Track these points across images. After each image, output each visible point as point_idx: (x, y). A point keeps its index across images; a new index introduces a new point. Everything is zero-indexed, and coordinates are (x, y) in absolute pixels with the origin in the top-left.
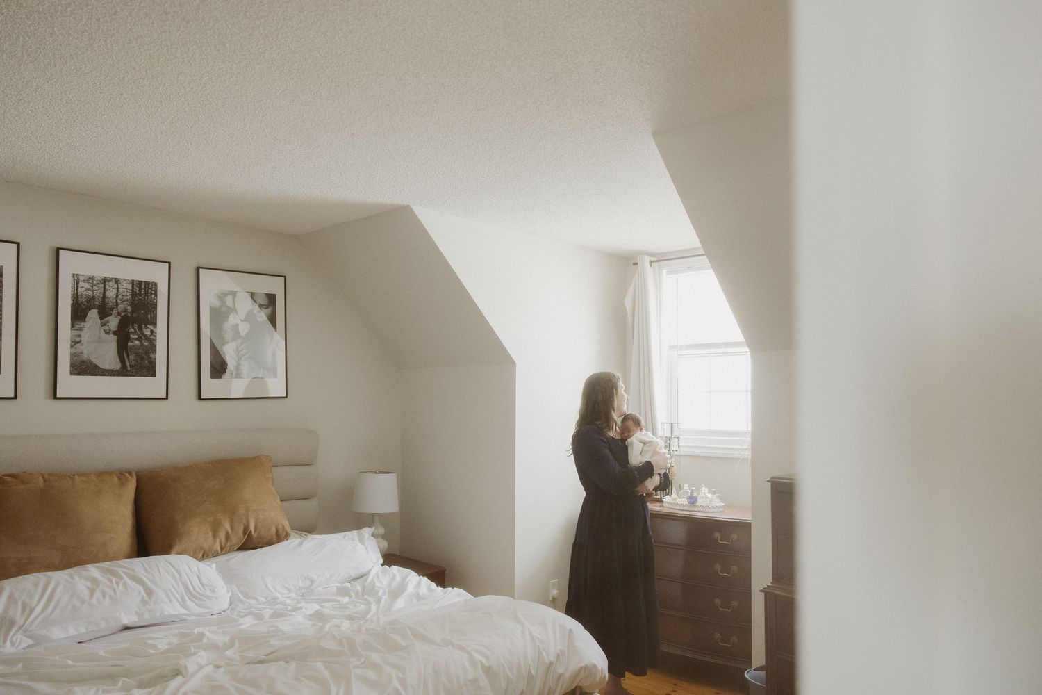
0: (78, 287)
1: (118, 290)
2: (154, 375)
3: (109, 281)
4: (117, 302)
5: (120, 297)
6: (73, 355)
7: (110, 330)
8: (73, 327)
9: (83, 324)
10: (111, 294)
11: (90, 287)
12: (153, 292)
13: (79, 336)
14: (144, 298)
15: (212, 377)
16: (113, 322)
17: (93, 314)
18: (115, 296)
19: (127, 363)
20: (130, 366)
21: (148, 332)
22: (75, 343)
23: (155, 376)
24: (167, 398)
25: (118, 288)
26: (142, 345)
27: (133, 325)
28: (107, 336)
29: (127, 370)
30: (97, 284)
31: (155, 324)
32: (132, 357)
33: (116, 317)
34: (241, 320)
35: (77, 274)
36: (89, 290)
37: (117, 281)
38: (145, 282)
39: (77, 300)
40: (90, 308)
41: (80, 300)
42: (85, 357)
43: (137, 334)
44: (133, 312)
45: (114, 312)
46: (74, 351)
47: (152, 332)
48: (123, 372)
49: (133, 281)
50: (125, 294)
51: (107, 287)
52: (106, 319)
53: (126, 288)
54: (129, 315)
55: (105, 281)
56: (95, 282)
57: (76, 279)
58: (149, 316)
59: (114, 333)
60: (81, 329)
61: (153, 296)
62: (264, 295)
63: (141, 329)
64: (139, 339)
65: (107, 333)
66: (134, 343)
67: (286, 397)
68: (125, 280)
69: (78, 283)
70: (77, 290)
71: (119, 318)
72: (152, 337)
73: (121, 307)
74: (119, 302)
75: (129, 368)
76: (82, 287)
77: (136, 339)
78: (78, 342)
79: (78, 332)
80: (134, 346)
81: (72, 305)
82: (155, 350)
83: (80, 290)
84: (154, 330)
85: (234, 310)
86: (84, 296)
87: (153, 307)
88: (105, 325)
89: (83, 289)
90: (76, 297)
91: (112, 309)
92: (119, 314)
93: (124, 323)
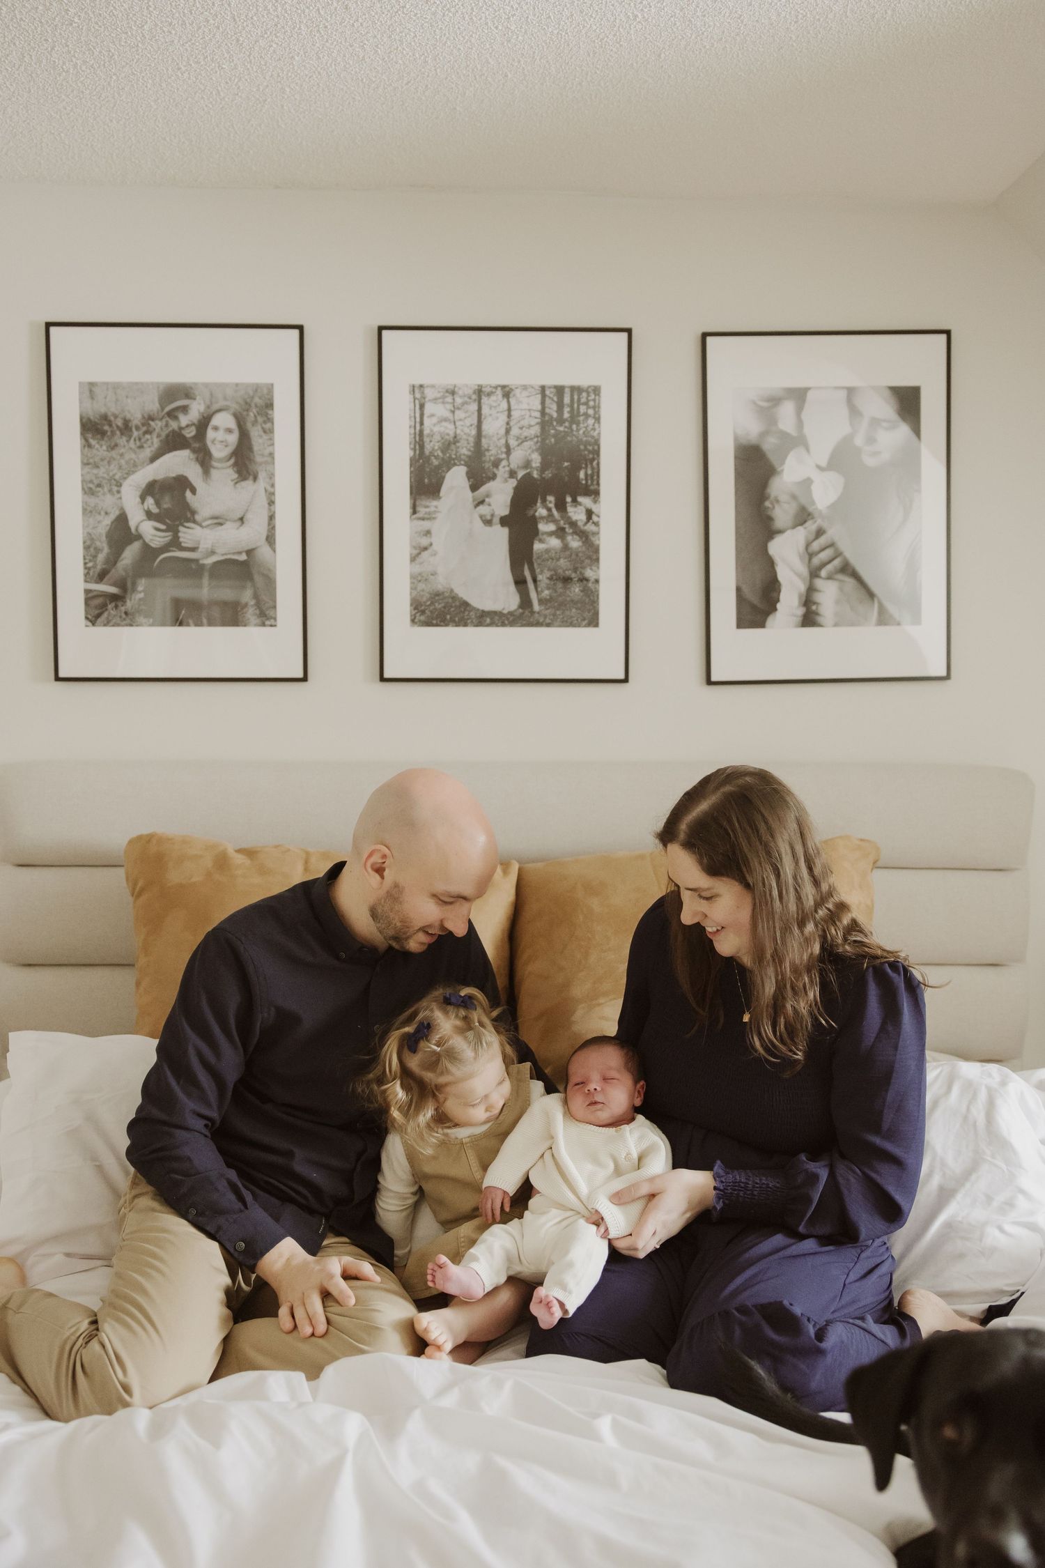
0: (422, 415)
1: (509, 416)
2: (594, 622)
3: (489, 395)
4: (508, 446)
5: (515, 431)
6: (416, 579)
7: (492, 515)
8: (414, 512)
9: (435, 503)
10: (494, 426)
11: (448, 415)
12: (591, 412)
13: (428, 533)
14: (570, 427)
15: (741, 624)
16: (500, 495)
17: (456, 478)
18: (503, 431)
19: (533, 596)
20: (541, 601)
21: (577, 514)
22: (419, 551)
23: (597, 625)
24: (626, 680)
25: (509, 410)
26: (566, 547)
27: (544, 501)
28: (488, 529)
29: (532, 612)
30: (464, 404)
31: (595, 494)
32: (543, 578)
33: (506, 481)
34: (818, 467)
35: (421, 386)
36: (446, 420)
37: (507, 393)
38: (573, 389)
39: (422, 447)
40: (449, 464)
41: (428, 448)
42: (440, 583)
43: (555, 521)
44: (544, 467)
45: (502, 471)
46: (417, 569)
47: (589, 513)
48: (523, 616)
49: (543, 388)
50: (525, 423)
51: (485, 410)
52: (483, 490)
53: (527, 407)
54: (535, 474)
55: (480, 392)
56: (459, 401)
57: (417, 391)
58: (582, 475)
59: (504, 521)
60: (429, 517)
61: (591, 421)
62: (888, 393)
63: (561, 506)
64: (560, 533)
65: (488, 522)
66: (547, 544)
67: (948, 677)
68: (525, 387)
69: (422, 406)
70: (422, 423)
71: (513, 483)
72: (590, 527)
73: (518, 457)
74: (513, 443)
75: (536, 607)
76: (432, 415)
77: (551, 534)
78: (425, 549)
79: (426, 525)
80: (547, 551)
81: (411, 460)
82: (597, 560)
83: (427, 421)
84: (594, 508)
85: (799, 441)
86: (437, 437)
87: (588, 456)
88: (482, 502)
89: (434, 420)
90: (419, 441)
91: (496, 464)
92: (512, 474)
93: (525, 496)
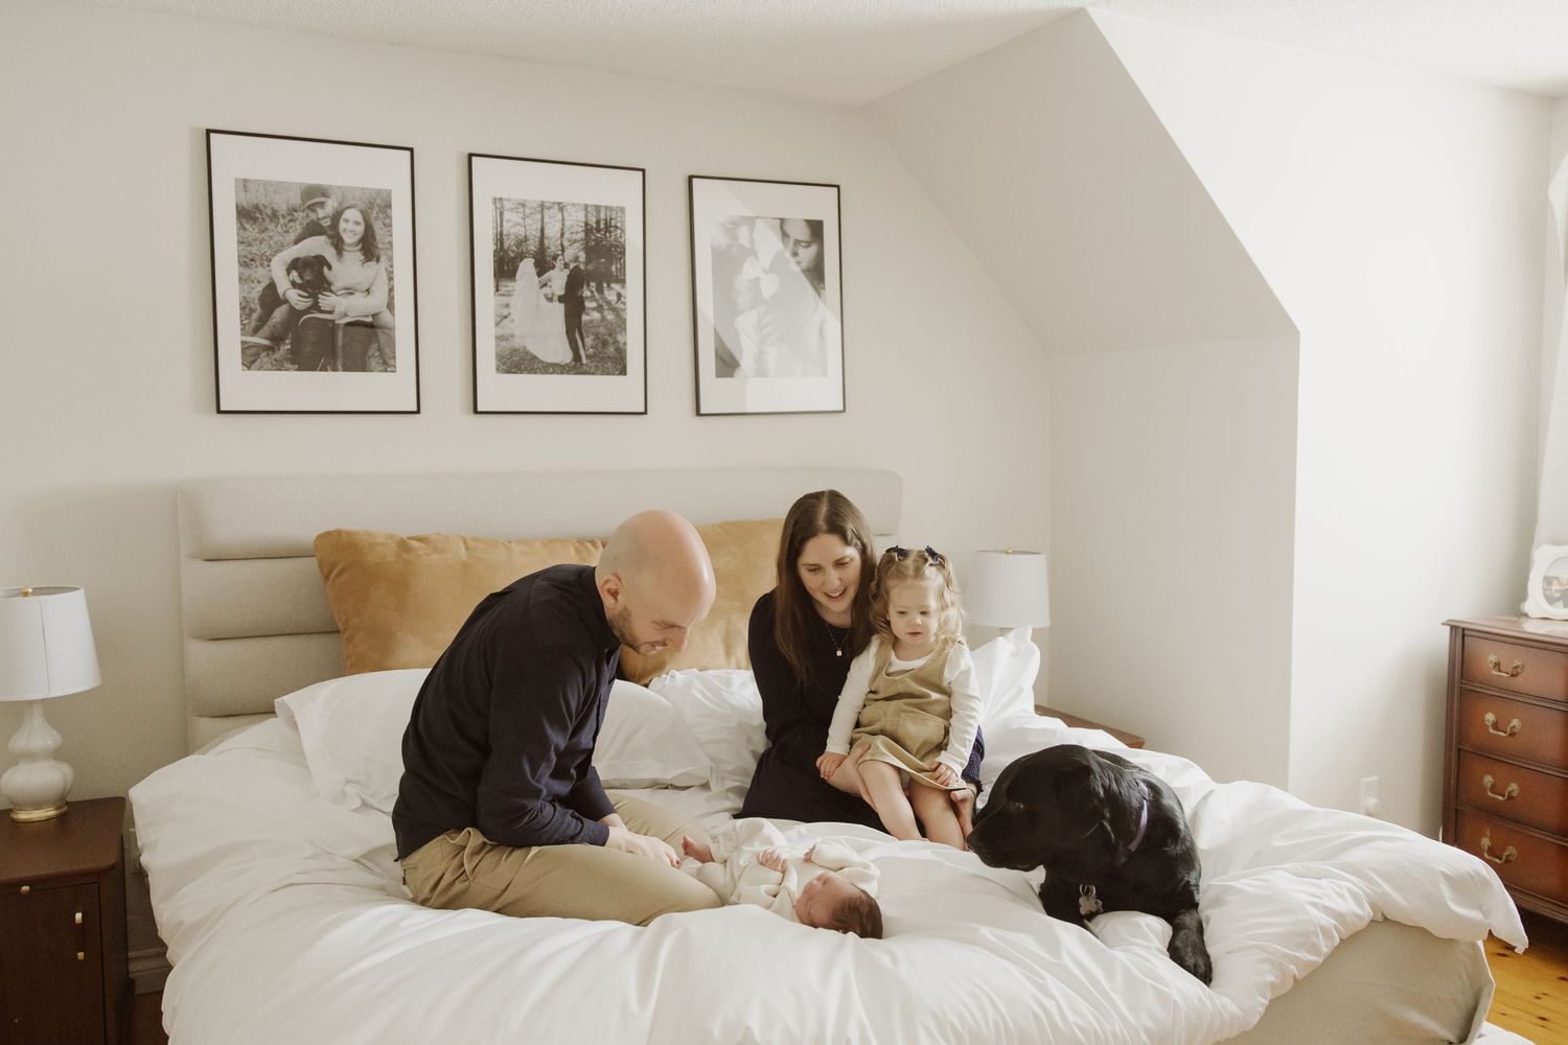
0: (502, 220)
1: (563, 225)
2: (623, 372)
3: (549, 208)
4: (562, 246)
5: (567, 235)
6: (499, 338)
7: (553, 294)
8: (497, 290)
9: (511, 284)
10: (552, 231)
11: (521, 220)
12: (618, 225)
13: (507, 305)
14: (605, 235)
15: (719, 375)
16: (558, 279)
17: (527, 267)
18: (559, 235)
19: (582, 352)
20: (587, 357)
21: (611, 296)
22: (502, 318)
23: (625, 374)
24: (645, 413)
25: (563, 220)
26: (604, 319)
27: (588, 285)
28: (550, 304)
29: (582, 364)
30: (531, 214)
31: (623, 282)
32: (589, 341)
33: (562, 271)
34: (764, 270)
35: (501, 199)
36: (518, 224)
37: (561, 207)
38: (606, 208)
39: (502, 244)
40: (521, 257)
41: (506, 246)
42: (517, 343)
43: (596, 300)
44: (588, 261)
45: (559, 264)
46: (500, 332)
47: (619, 296)
48: (576, 367)
49: (586, 206)
50: (574, 230)
51: (546, 219)
52: (546, 275)
53: (576, 220)
54: (582, 267)
55: (542, 206)
56: (528, 211)
57: (498, 202)
58: (614, 268)
59: (561, 299)
60: (509, 294)
61: (619, 231)
62: (804, 224)
63: (600, 290)
64: (599, 309)
65: (550, 300)
66: (591, 316)
67: (844, 411)
68: (574, 205)
69: (501, 214)
70: (502, 226)
71: (567, 272)
72: (620, 305)
73: (570, 253)
74: (566, 243)
75: (584, 361)
76: (509, 221)
77: (594, 309)
78: (506, 317)
79: (506, 300)
80: (592, 321)
81: (495, 252)
82: (625, 328)
83: (504, 224)
84: (622, 292)
85: (751, 252)
86: (512, 237)
87: (616, 252)
88: (546, 285)
89: (511, 224)
90: (500, 239)
91: (555, 258)
92: (566, 266)
93: (575, 281)
